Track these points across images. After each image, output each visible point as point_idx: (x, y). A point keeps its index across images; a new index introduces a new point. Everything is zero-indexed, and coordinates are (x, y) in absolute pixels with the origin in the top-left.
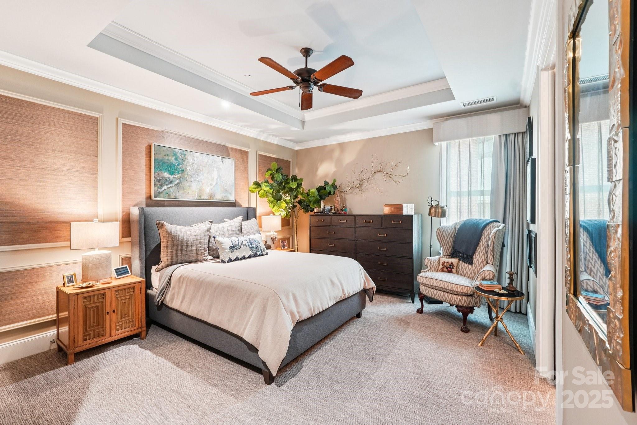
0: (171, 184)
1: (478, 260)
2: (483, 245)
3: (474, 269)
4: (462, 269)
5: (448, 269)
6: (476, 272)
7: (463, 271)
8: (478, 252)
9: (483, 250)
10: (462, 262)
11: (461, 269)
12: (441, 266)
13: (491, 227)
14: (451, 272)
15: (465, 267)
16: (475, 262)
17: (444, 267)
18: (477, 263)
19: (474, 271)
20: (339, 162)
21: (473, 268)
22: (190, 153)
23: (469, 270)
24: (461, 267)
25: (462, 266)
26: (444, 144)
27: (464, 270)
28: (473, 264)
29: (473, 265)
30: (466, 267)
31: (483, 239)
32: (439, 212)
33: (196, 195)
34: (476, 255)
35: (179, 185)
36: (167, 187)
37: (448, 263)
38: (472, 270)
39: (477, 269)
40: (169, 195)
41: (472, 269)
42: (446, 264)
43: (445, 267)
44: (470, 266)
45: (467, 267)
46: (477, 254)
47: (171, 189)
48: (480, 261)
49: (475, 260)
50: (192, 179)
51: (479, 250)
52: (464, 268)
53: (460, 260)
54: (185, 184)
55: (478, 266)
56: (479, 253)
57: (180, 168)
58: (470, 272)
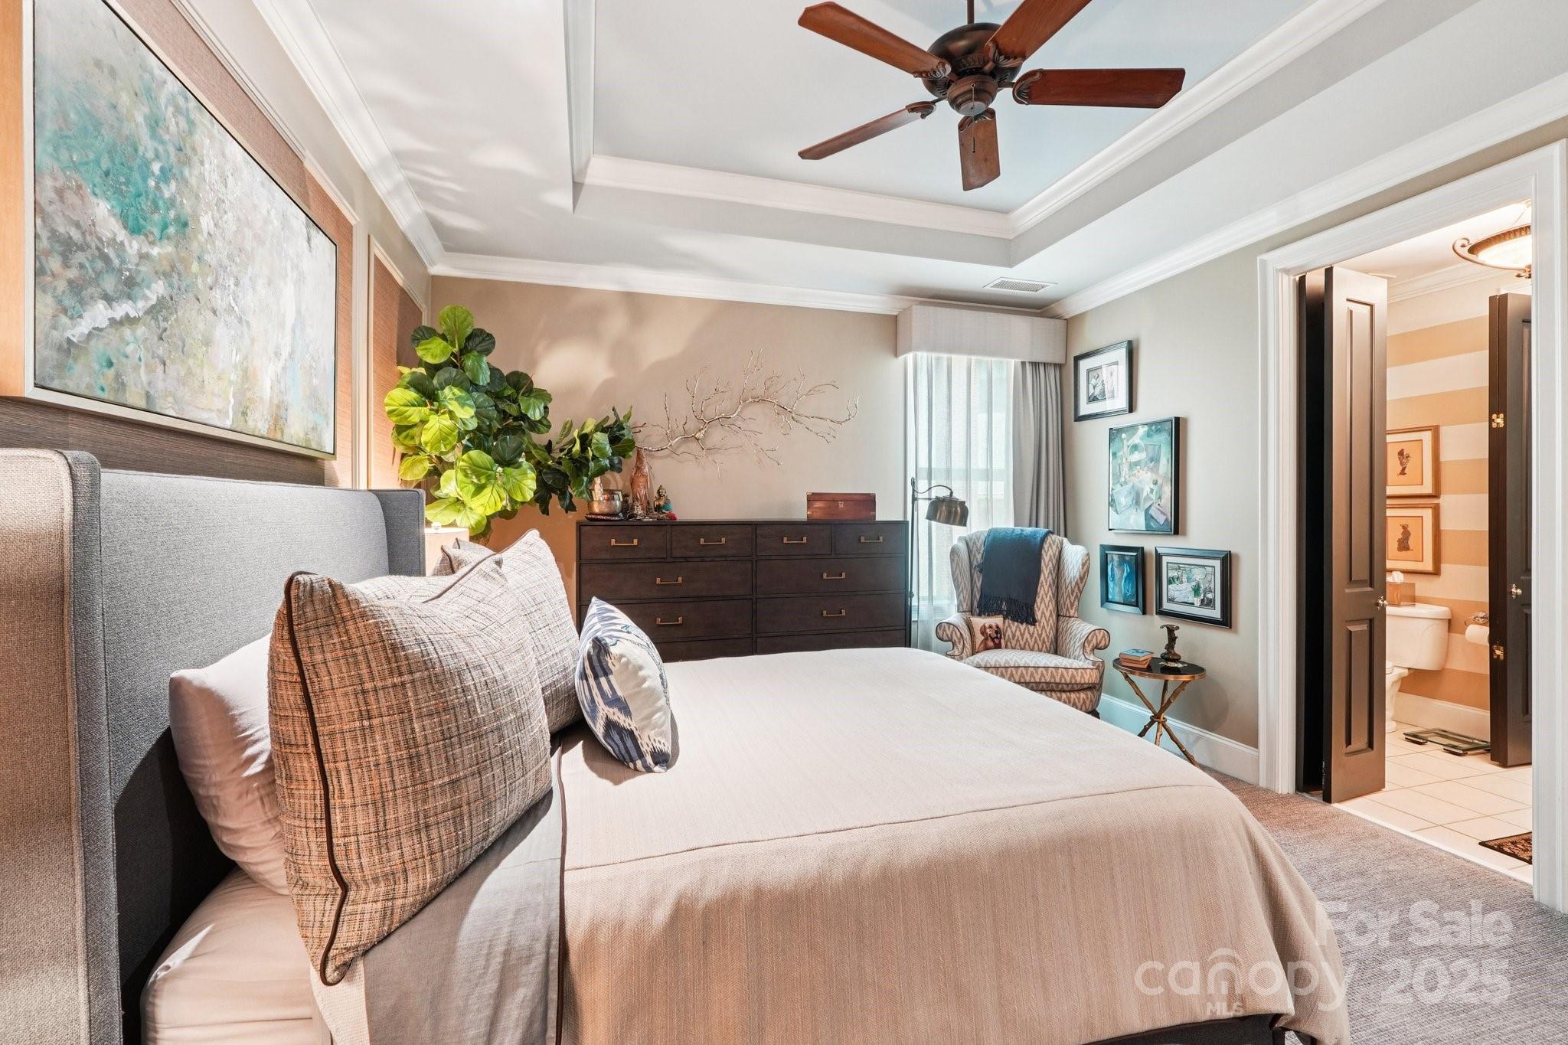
0: (129, 297)
1: (1043, 613)
2: (1046, 582)
3: (1040, 632)
4: (1014, 636)
5: (995, 640)
6: (1044, 638)
7: (1018, 640)
8: (1041, 595)
9: (1048, 592)
10: (1010, 622)
11: (1011, 637)
12: (980, 638)
13: (1050, 544)
14: (998, 646)
15: (1020, 631)
16: (1039, 618)
17: (986, 639)
18: (1044, 619)
19: (1040, 636)
20: (622, 353)
21: (1037, 630)
22: (212, 123)
23: (1031, 636)
24: (1012, 632)
25: (1014, 630)
26: (923, 356)
27: (1020, 638)
28: (1036, 622)
29: (1037, 624)
30: (1022, 631)
31: (1044, 569)
32: (956, 511)
33: (230, 402)
34: (1039, 604)
35: (165, 320)
36: (110, 314)
37: (990, 627)
38: (1036, 635)
39: (1046, 632)
40: (118, 376)
41: (1036, 632)
42: (988, 631)
43: (989, 638)
44: (1031, 628)
45: (1024, 631)
46: (1038, 600)
47: (127, 332)
48: (1048, 614)
49: (1038, 614)
50: (218, 298)
51: (1042, 592)
52: (1018, 633)
53: (1005, 618)
54: (191, 317)
55: (1046, 624)
56: (1042, 599)
57: (172, 203)
58: (1033, 639)
